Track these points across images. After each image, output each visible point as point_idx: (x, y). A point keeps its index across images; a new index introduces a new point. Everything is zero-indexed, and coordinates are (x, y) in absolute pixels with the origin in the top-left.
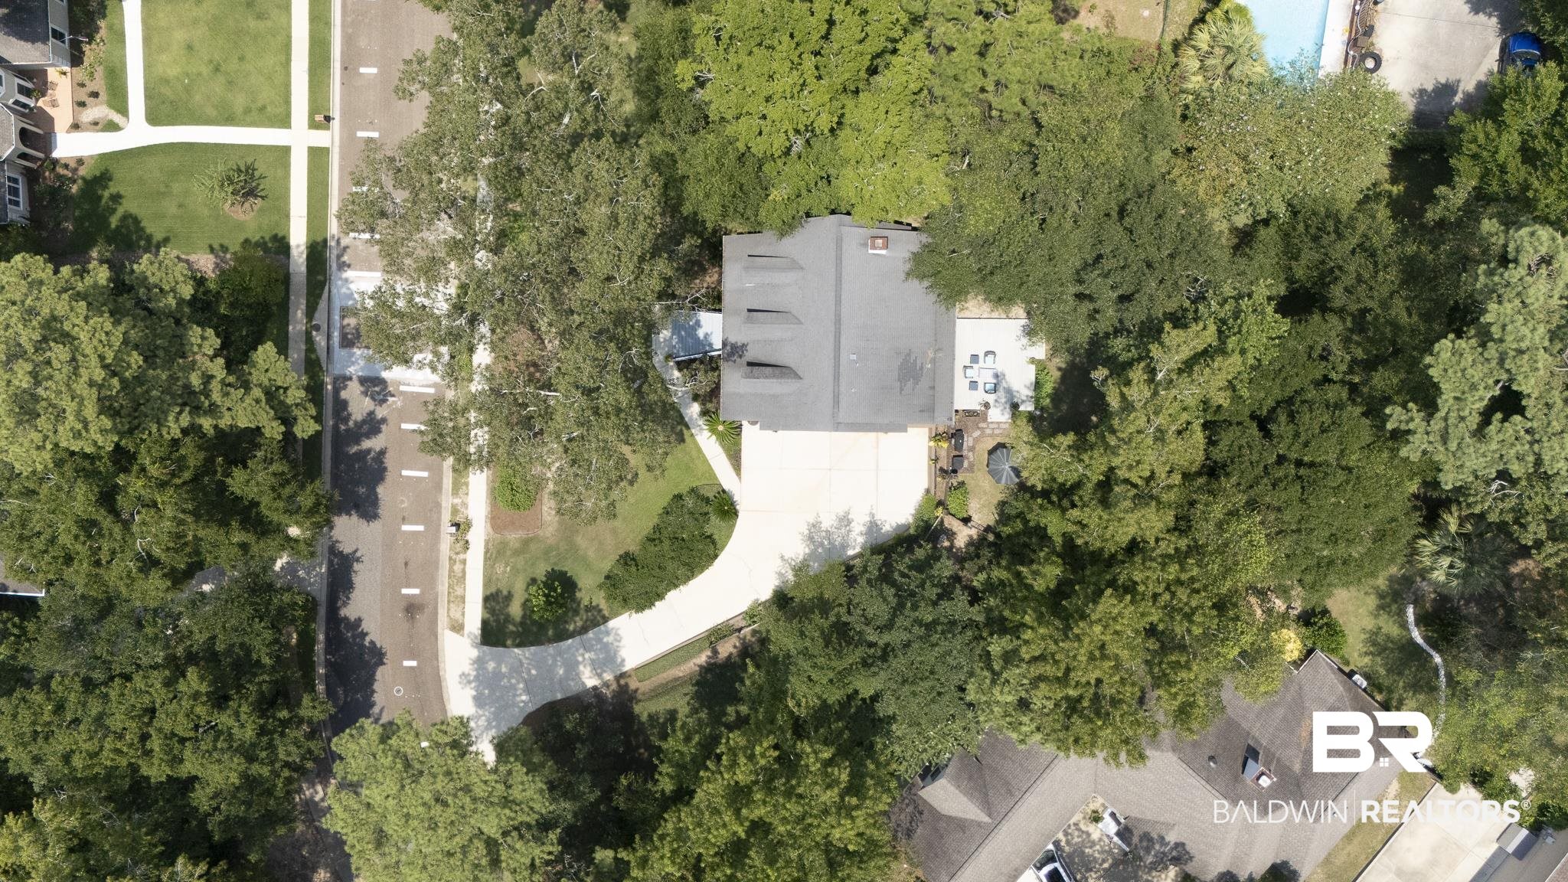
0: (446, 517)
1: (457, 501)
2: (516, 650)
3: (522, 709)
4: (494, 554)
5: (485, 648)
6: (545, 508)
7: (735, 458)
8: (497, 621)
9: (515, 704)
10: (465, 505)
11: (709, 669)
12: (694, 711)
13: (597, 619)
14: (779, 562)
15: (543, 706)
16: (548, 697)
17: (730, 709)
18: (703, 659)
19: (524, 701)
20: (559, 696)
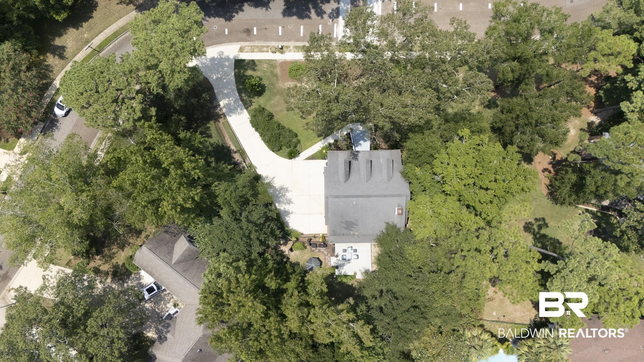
0: (285, 44)
1: (292, 48)
2: (233, 73)
3: (210, 76)
4: (271, 63)
5: (234, 61)
6: (290, 83)
7: (313, 157)
8: (244, 66)
9: (212, 73)
10: (290, 51)
11: (229, 150)
12: (212, 145)
13: (247, 105)
14: (272, 177)
15: (211, 85)
16: (215, 87)
17: (213, 159)
18: (233, 148)
19: (213, 77)
20: (216, 91)
